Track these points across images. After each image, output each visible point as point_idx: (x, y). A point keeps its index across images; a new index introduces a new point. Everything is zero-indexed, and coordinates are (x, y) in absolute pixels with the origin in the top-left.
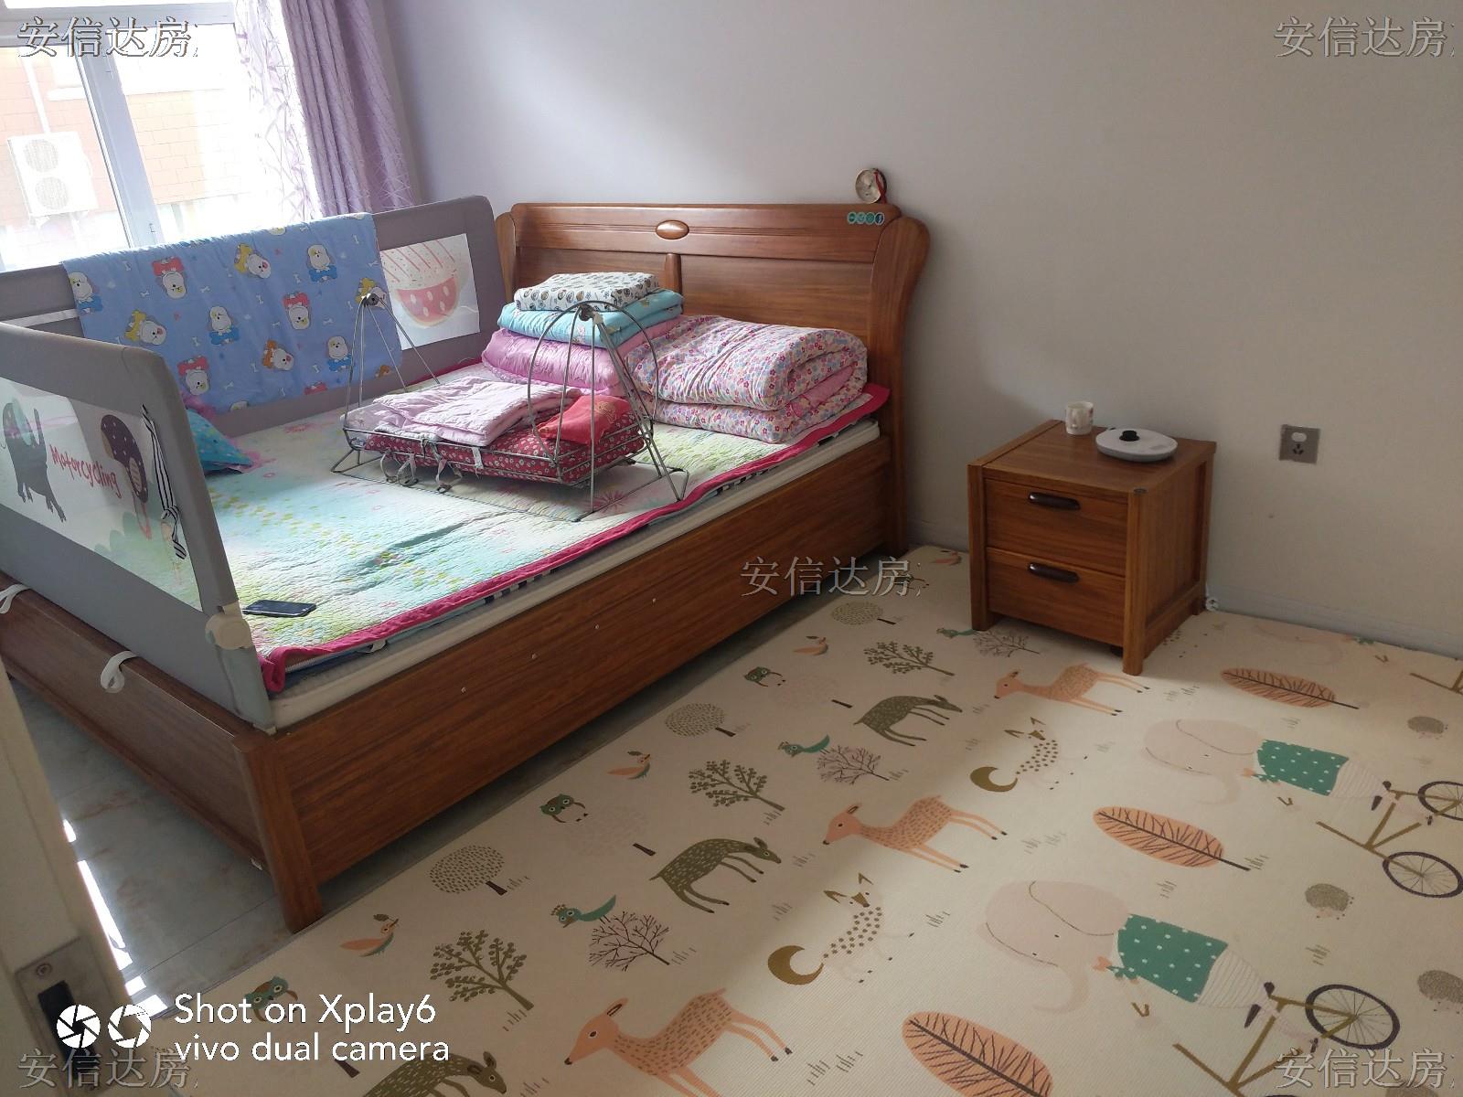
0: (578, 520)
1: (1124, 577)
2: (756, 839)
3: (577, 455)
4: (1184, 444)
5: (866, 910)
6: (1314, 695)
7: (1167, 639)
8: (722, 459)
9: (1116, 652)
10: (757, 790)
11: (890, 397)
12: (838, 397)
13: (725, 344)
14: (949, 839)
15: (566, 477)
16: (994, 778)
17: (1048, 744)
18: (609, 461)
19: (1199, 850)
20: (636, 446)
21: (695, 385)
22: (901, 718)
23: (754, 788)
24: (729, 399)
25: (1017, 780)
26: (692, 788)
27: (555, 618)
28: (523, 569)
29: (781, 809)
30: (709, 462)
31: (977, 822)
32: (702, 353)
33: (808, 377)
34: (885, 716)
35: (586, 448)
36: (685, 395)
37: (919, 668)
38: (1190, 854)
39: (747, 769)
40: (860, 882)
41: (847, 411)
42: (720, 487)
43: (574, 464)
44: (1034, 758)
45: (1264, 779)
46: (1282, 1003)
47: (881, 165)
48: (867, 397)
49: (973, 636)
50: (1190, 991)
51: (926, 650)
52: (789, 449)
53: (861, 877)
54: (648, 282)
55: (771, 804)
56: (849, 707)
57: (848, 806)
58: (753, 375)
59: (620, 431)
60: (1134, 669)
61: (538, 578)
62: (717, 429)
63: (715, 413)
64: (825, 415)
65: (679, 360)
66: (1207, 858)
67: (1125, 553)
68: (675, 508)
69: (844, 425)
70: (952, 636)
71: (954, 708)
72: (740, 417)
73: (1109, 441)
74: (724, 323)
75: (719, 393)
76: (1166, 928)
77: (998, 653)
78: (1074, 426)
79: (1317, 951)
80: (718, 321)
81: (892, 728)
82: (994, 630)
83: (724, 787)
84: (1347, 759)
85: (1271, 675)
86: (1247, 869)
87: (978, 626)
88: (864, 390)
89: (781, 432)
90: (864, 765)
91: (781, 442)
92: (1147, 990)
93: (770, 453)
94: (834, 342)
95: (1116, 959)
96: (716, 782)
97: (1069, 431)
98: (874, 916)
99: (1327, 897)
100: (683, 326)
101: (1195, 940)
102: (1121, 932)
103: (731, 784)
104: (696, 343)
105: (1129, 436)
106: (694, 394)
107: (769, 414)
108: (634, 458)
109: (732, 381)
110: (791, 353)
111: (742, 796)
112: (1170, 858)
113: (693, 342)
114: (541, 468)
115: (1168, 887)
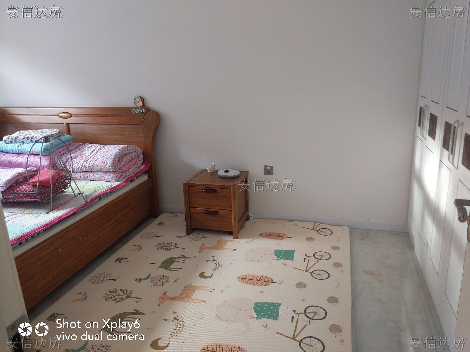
0: (47, 213)
1: (231, 210)
2: (134, 310)
3: (45, 190)
4: (241, 172)
5: (178, 321)
6: (282, 236)
7: (242, 228)
8: (98, 188)
9: (230, 233)
10: (130, 295)
11: (151, 166)
12: (135, 166)
13: (93, 151)
14: (198, 295)
15: (41, 198)
16: (206, 275)
17: (219, 262)
18: (56, 192)
19: (267, 281)
20: (65, 187)
21: (84, 165)
22: (172, 264)
23: (129, 294)
24: (98, 168)
25: (212, 274)
26: (106, 299)
27: (46, 248)
28: (33, 231)
29: (141, 299)
30: (93, 190)
31: (205, 288)
32: (84, 155)
33: (125, 160)
34: (167, 264)
35: (49, 187)
36: (80, 169)
37: (174, 248)
38: (265, 283)
39: (124, 289)
40: (174, 313)
41: (138, 171)
42: (100, 197)
43: (43, 193)
44: (215, 267)
45: (277, 260)
46: (298, 314)
47: (142, 96)
48: (143, 166)
49: (188, 236)
50: (276, 318)
51: (174, 243)
52: (122, 183)
53: (174, 312)
54: (59, 132)
55: (137, 298)
56: (154, 264)
57: (163, 292)
58: (107, 160)
59: (60, 181)
60: (236, 237)
61: (38, 234)
62: (93, 179)
63: (92, 174)
64: (131, 172)
65: (76, 157)
66: (270, 283)
67: (231, 203)
68: (85, 205)
69: (137, 175)
70: (181, 237)
71: (188, 258)
72: (102, 174)
73: (221, 173)
74: (90, 145)
75: (94, 167)
76: (265, 303)
77: (196, 240)
78: (210, 170)
79: (302, 299)
80: (87, 145)
81: (170, 267)
82: (193, 234)
83: (118, 297)
84: (295, 251)
85: (271, 233)
86: (280, 283)
87: (188, 233)
88: (142, 164)
89: (118, 178)
90: (165, 280)
91: (118, 182)
92: (265, 321)
93: (115, 185)
94: (132, 149)
95: (255, 315)
96: (114, 296)
97: (209, 172)
98: (182, 322)
99: (301, 285)
100: (74, 147)
101: (273, 304)
102: (254, 307)
103: (120, 295)
104: (81, 151)
105: (227, 171)
106: (83, 168)
107: (113, 173)
108: (65, 191)
109: (99, 163)
110: (119, 152)
111: (126, 298)
112: (261, 285)
113: (80, 151)
114: (30, 196)
115: (262, 293)
